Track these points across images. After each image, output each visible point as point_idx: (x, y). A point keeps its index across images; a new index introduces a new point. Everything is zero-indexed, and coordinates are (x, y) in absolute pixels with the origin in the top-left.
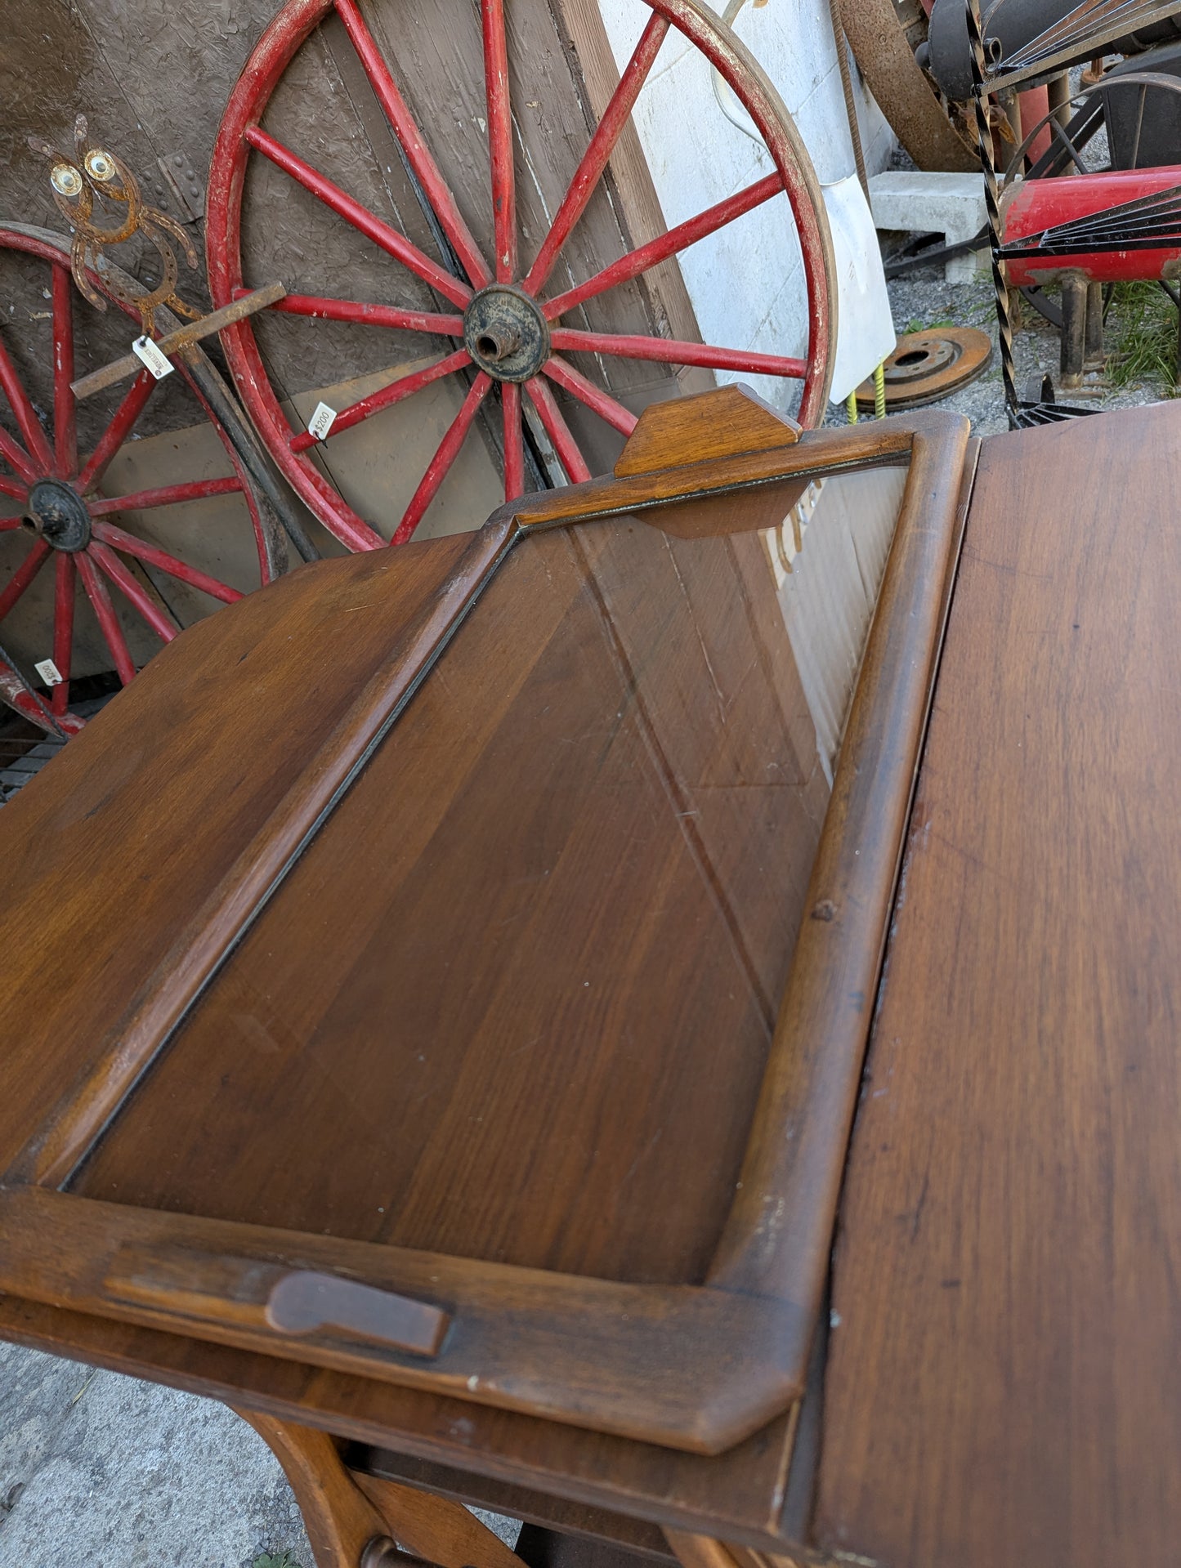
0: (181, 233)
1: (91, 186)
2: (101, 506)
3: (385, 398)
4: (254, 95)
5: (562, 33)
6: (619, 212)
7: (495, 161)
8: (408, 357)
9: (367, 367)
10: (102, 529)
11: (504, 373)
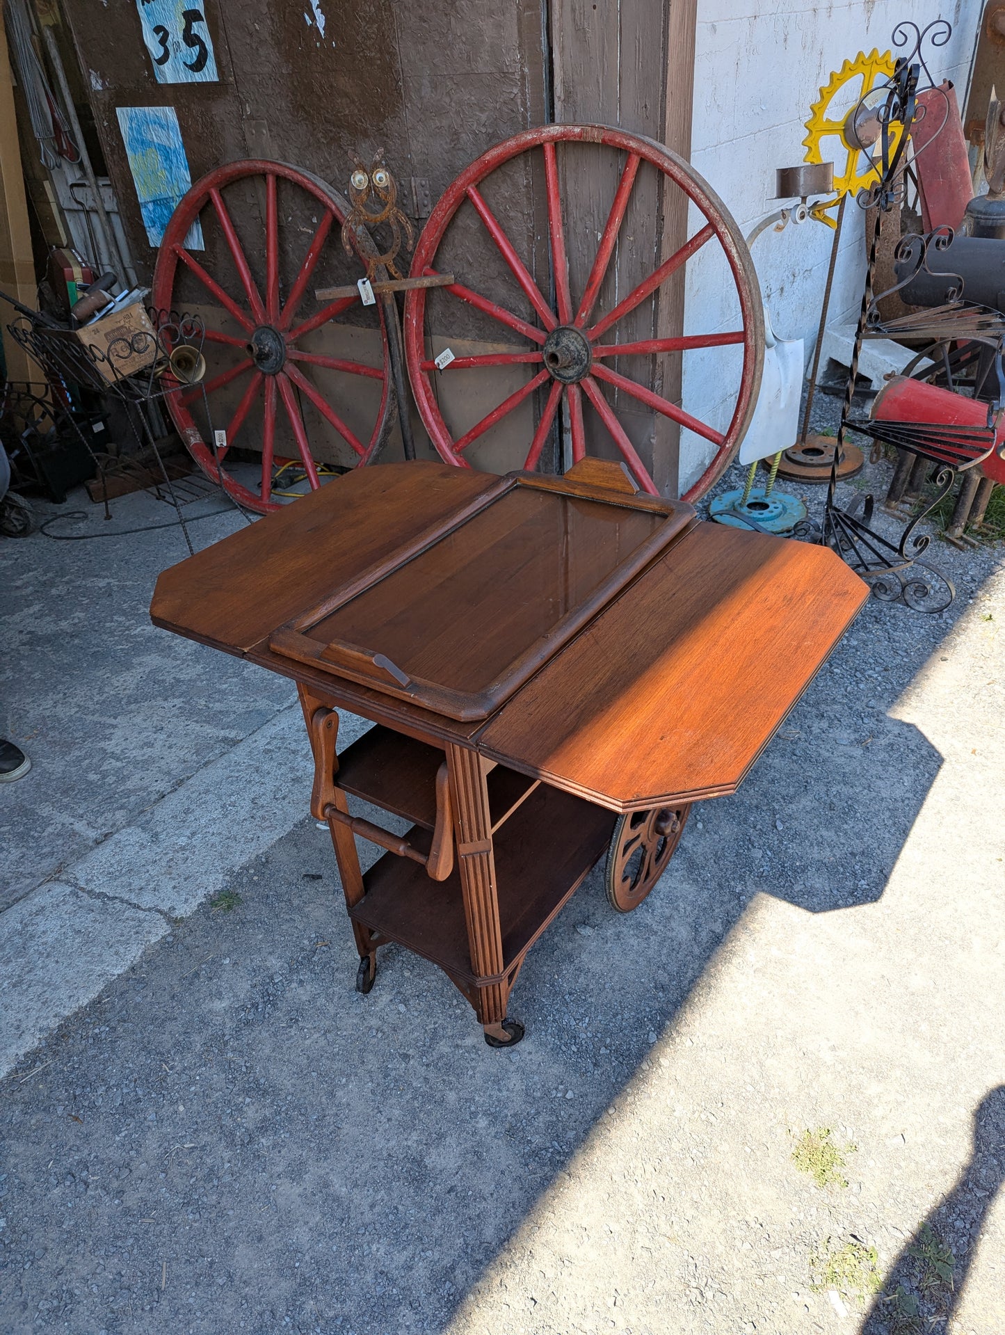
0: (409, 229)
1: (371, 187)
2: (295, 354)
3: (486, 362)
4: (480, 172)
5: (660, 209)
6: (656, 313)
7: (597, 262)
8: (508, 341)
9: (482, 337)
10: (290, 368)
11: (558, 375)
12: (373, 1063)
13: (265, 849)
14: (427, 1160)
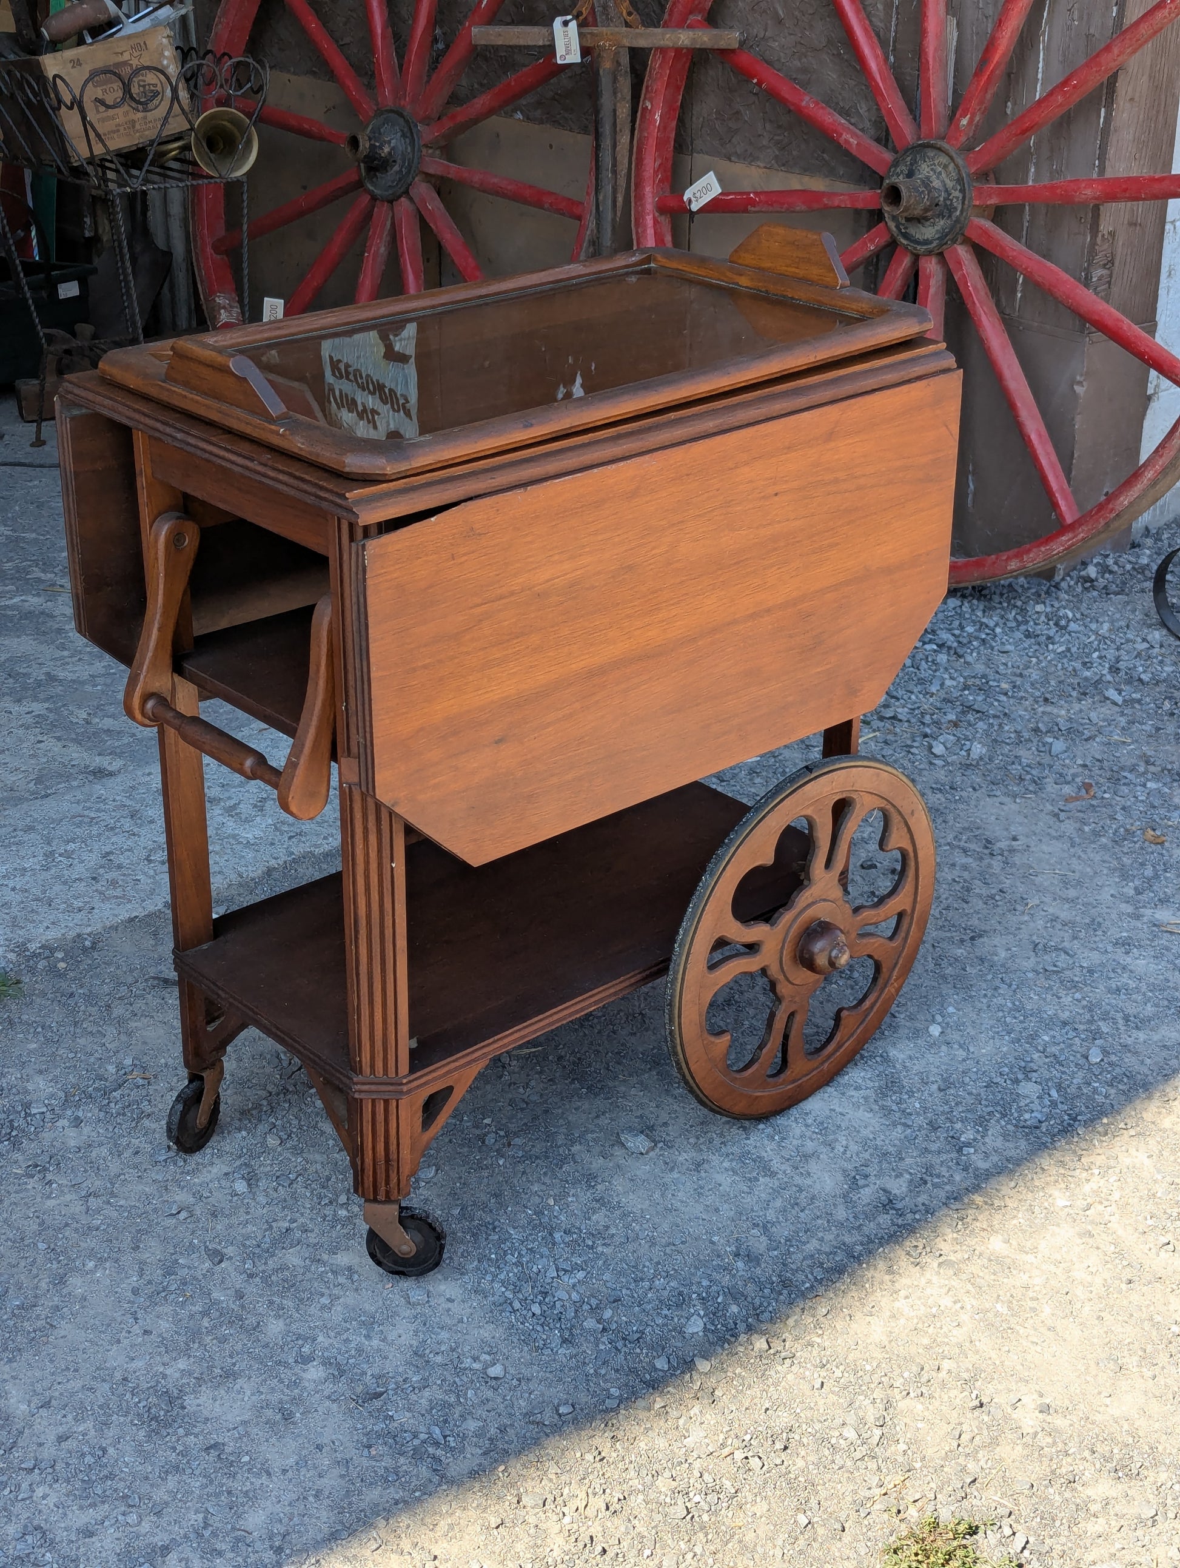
2: (436, 165)
3: (775, 200)
6: (1105, 133)
7: (1000, 23)
8: (831, 173)
9: (784, 163)
10: (422, 190)
11: (906, 236)
12: (153, 1251)
13: (97, 927)
14: (189, 1401)
